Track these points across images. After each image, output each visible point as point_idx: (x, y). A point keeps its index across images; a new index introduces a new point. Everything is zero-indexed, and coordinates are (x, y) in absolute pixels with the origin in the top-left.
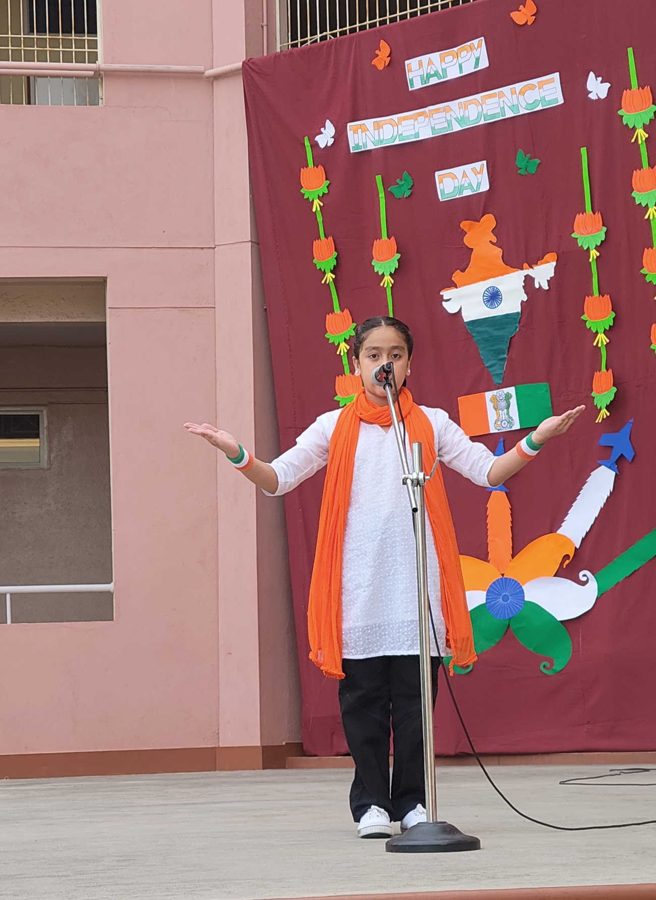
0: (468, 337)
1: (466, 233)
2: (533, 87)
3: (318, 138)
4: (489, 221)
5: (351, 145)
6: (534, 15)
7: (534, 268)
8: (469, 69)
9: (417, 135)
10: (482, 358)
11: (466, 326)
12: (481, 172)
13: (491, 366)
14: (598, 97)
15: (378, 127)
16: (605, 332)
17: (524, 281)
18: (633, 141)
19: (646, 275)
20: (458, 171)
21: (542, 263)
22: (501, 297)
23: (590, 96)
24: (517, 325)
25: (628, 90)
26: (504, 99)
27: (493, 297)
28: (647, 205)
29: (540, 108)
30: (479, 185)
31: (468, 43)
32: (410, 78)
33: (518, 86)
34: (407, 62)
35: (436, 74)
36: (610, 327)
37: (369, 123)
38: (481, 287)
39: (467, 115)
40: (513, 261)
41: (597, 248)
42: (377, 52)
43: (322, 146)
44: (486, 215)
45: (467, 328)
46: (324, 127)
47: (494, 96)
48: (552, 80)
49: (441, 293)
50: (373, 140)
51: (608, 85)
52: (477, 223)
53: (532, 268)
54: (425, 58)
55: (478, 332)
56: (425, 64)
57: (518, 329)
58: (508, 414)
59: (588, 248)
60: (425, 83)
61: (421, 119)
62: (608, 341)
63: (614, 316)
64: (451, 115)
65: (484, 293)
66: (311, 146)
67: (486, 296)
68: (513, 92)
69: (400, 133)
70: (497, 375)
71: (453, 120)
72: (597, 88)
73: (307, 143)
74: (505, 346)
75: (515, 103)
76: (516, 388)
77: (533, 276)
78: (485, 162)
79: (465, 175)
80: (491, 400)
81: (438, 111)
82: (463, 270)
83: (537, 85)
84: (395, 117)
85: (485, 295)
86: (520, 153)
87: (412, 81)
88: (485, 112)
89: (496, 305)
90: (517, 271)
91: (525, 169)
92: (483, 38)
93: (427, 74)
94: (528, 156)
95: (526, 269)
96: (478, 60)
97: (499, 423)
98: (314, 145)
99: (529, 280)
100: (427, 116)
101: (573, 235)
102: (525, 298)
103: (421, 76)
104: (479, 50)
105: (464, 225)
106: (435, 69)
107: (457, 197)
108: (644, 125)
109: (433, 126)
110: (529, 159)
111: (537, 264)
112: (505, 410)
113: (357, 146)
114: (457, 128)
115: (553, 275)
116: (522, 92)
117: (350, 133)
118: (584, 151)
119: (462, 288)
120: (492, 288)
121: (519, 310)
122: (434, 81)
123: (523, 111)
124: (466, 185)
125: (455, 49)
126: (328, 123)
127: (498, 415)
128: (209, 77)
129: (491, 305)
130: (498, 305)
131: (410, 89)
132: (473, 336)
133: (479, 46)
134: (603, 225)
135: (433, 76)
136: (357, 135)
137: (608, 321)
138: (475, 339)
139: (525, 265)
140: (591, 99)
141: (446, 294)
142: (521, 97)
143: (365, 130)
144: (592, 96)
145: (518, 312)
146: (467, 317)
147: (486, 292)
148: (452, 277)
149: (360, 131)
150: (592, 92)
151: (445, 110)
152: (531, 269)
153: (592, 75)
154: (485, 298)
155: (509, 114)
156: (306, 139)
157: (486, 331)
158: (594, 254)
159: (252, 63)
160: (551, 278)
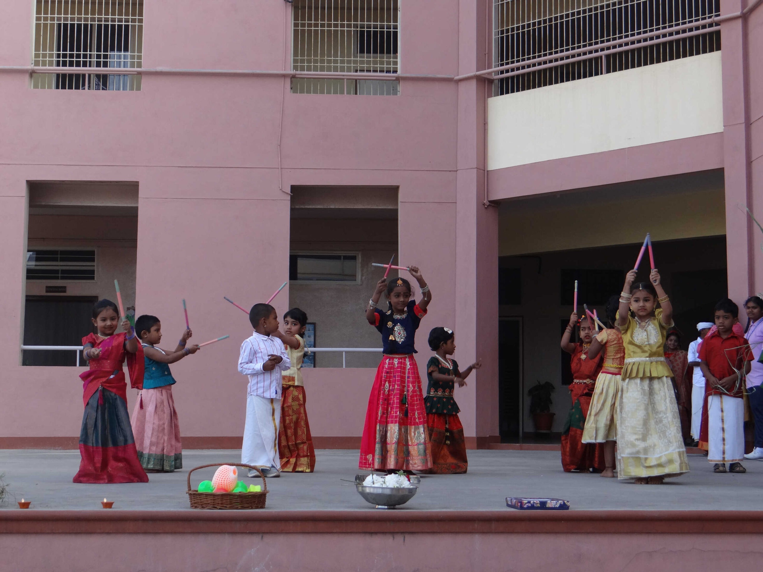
128: (456, 80)
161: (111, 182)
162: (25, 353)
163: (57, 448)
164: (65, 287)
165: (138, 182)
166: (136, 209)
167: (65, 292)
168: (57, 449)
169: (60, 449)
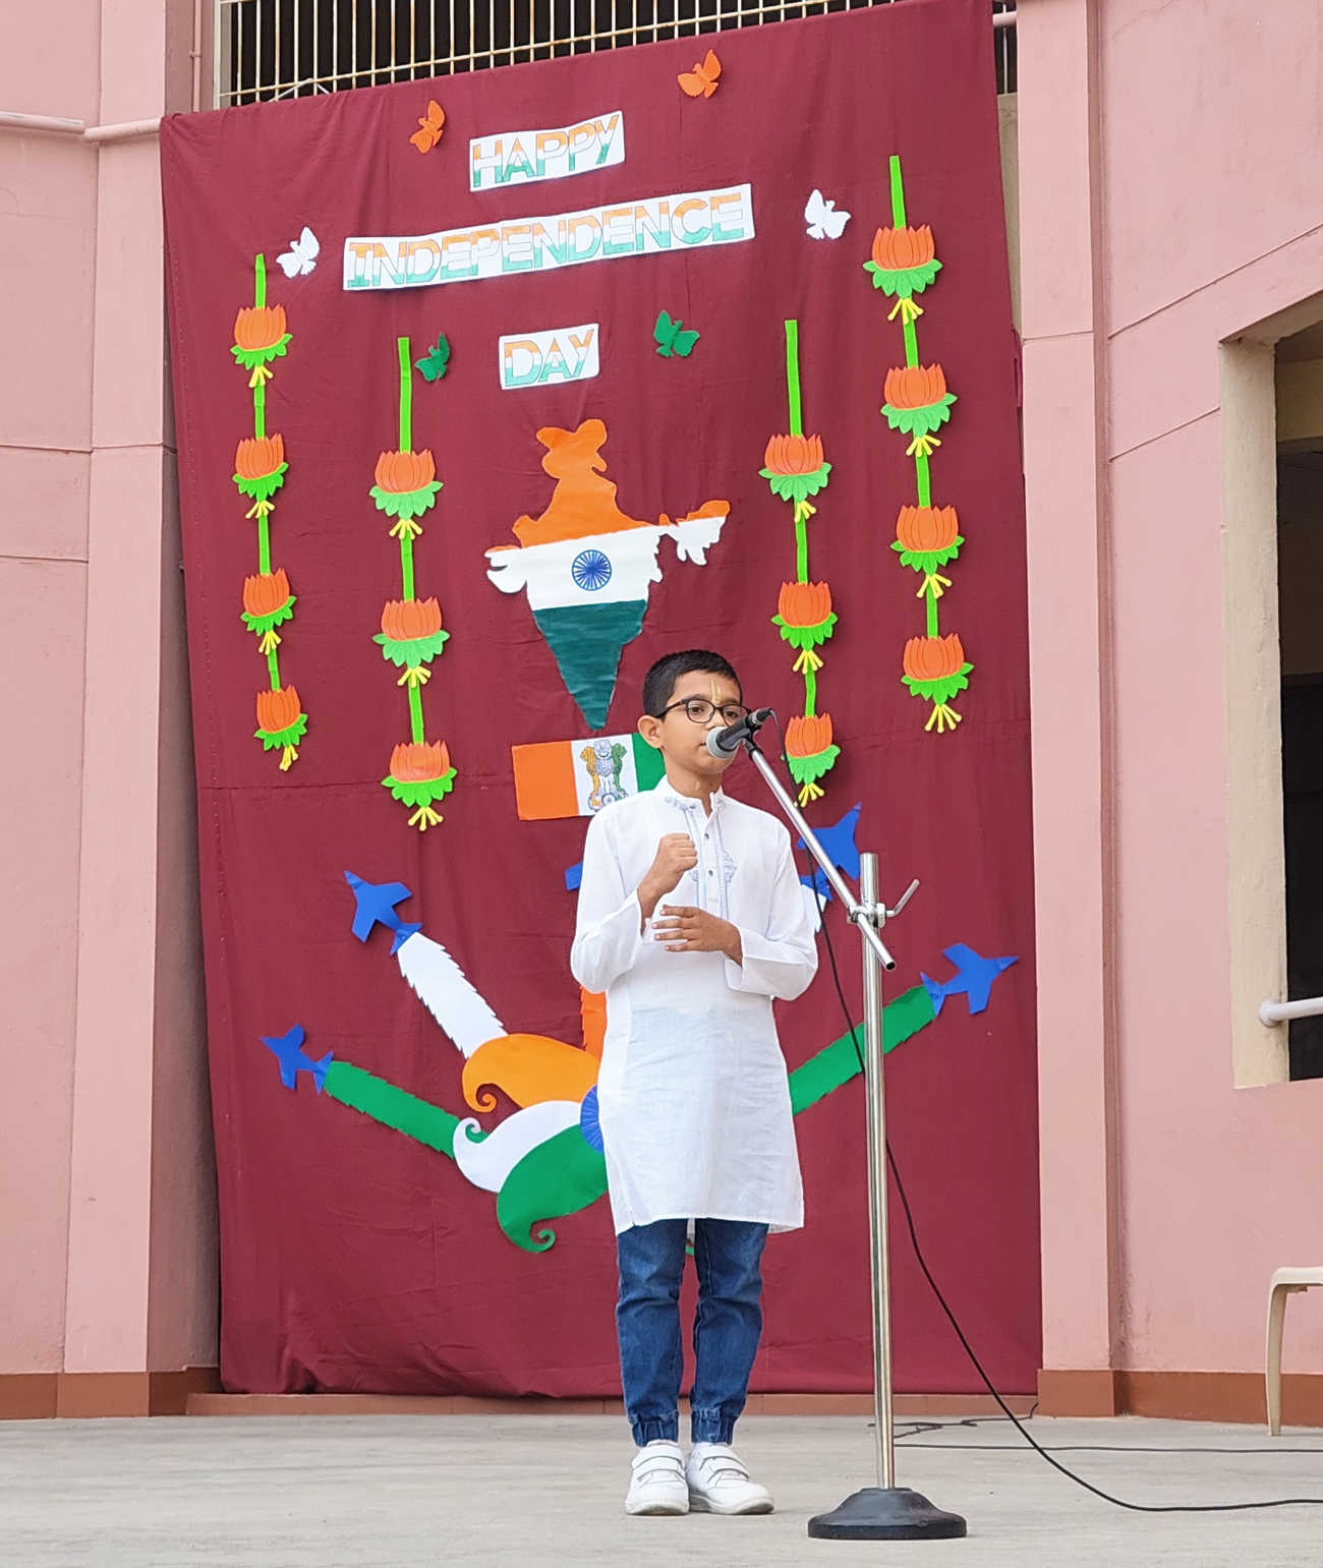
0: (535, 638)
1: (548, 450)
2: (700, 205)
3: (282, 259)
4: (594, 432)
5: (348, 276)
6: (715, 81)
7: (680, 524)
8: (587, 163)
9: (475, 269)
10: (563, 677)
11: (535, 617)
12: (587, 343)
13: (581, 694)
14: (826, 236)
15: (406, 252)
16: (816, 648)
17: (659, 546)
18: (891, 317)
19: (901, 553)
20: (543, 338)
21: (696, 517)
22: (608, 570)
23: (810, 231)
24: (639, 623)
25: (886, 229)
26: (646, 219)
27: (594, 569)
28: (911, 431)
29: (709, 242)
30: (579, 366)
31: (592, 121)
32: (477, 169)
33: (675, 200)
34: (473, 142)
35: (523, 168)
36: (826, 640)
37: (391, 243)
38: (569, 550)
39: (571, 243)
40: (637, 507)
41: (810, 499)
42: (422, 121)
43: (290, 271)
44: (589, 421)
45: (536, 622)
46: (298, 240)
47: (627, 212)
48: (737, 198)
49: (487, 555)
50: (393, 273)
51: (845, 216)
52: (571, 434)
53: (675, 523)
54: (508, 139)
55: (558, 631)
56: (507, 149)
57: (640, 631)
58: (616, 782)
59: (792, 499)
60: (503, 181)
61: (484, 242)
62: (821, 664)
63: (834, 622)
64: (542, 241)
65: (575, 561)
66: (267, 272)
67: (577, 567)
68: (664, 210)
69: (443, 264)
70: (595, 711)
71: (545, 250)
72: (824, 219)
73: (260, 265)
74: (612, 659)
75: (665, 228)
76: (633, 737)
77: (676, 539)
78: (595, 326)
79: (555, 346)
80: (582, 756)
81: (516, 230)
82: (535, 516)
83: (708, 202)
84: (438, 237)
85: (576, 564)
86: (664, 319)
87: (478, 175)
88: (606, 239)
89: (599, 585)
90: (646, 526)
91: (669, 347)
92: (620, 113)
93: (508, 166)
94: (678, 323)
95: (663, 524)
96: (605, 150)
97: (599, 798)
98: (274, 271)
99: (667, 545)
100: (496, 238)
101: (763, 473)
102: (658, 576)
103: (495, 167)
104: (610, 132)
105: (544, 435)
106: (524, 159)
107: (536, 384)
108: (914, 293)
109: (506, 255)
110: (680, 330)
111: (685, 517)
112: (612, 776)
113: (360, 280)
114: (549, 263)
115: (716, 540)
116: (680, 212)
117: (349, 256)
118: (791, 327)
119: (532, 549)
120: (591, 553)
121: (645, 597)
122: (519, 178)
123: (676, 245)
124: (555, 364)
125: (566, 130)
126: (307, 233)
127: (597, 783)
128: (90, 141)
129: (588, 583)
130: (602, 586)
131: (473, 189)
132: (545, 637)
133: (612, 125)
134: (825, 461)
135: (517, 170)
136: (363, 260)
137: (824, 628)
138: (550, 643)
139: (664, 517)
140: (811, 237)
141: (496, 556)
142: (677, 220)
143: (381, 255)
144: (815, 233)
145: (643, 601)
146: (538, 601)
147: (579, 560)
148: (513, 525)
149: (370, 254)
150: (814, 225)
151: (532, 230)
152: (672, 526)
153: (816, 196)
154: (576, 569)
155: (651, 247)
156: (260, 259)
157: (573, 631)
158: (803, 510)
159: (181, 122)
160: (712, 545)
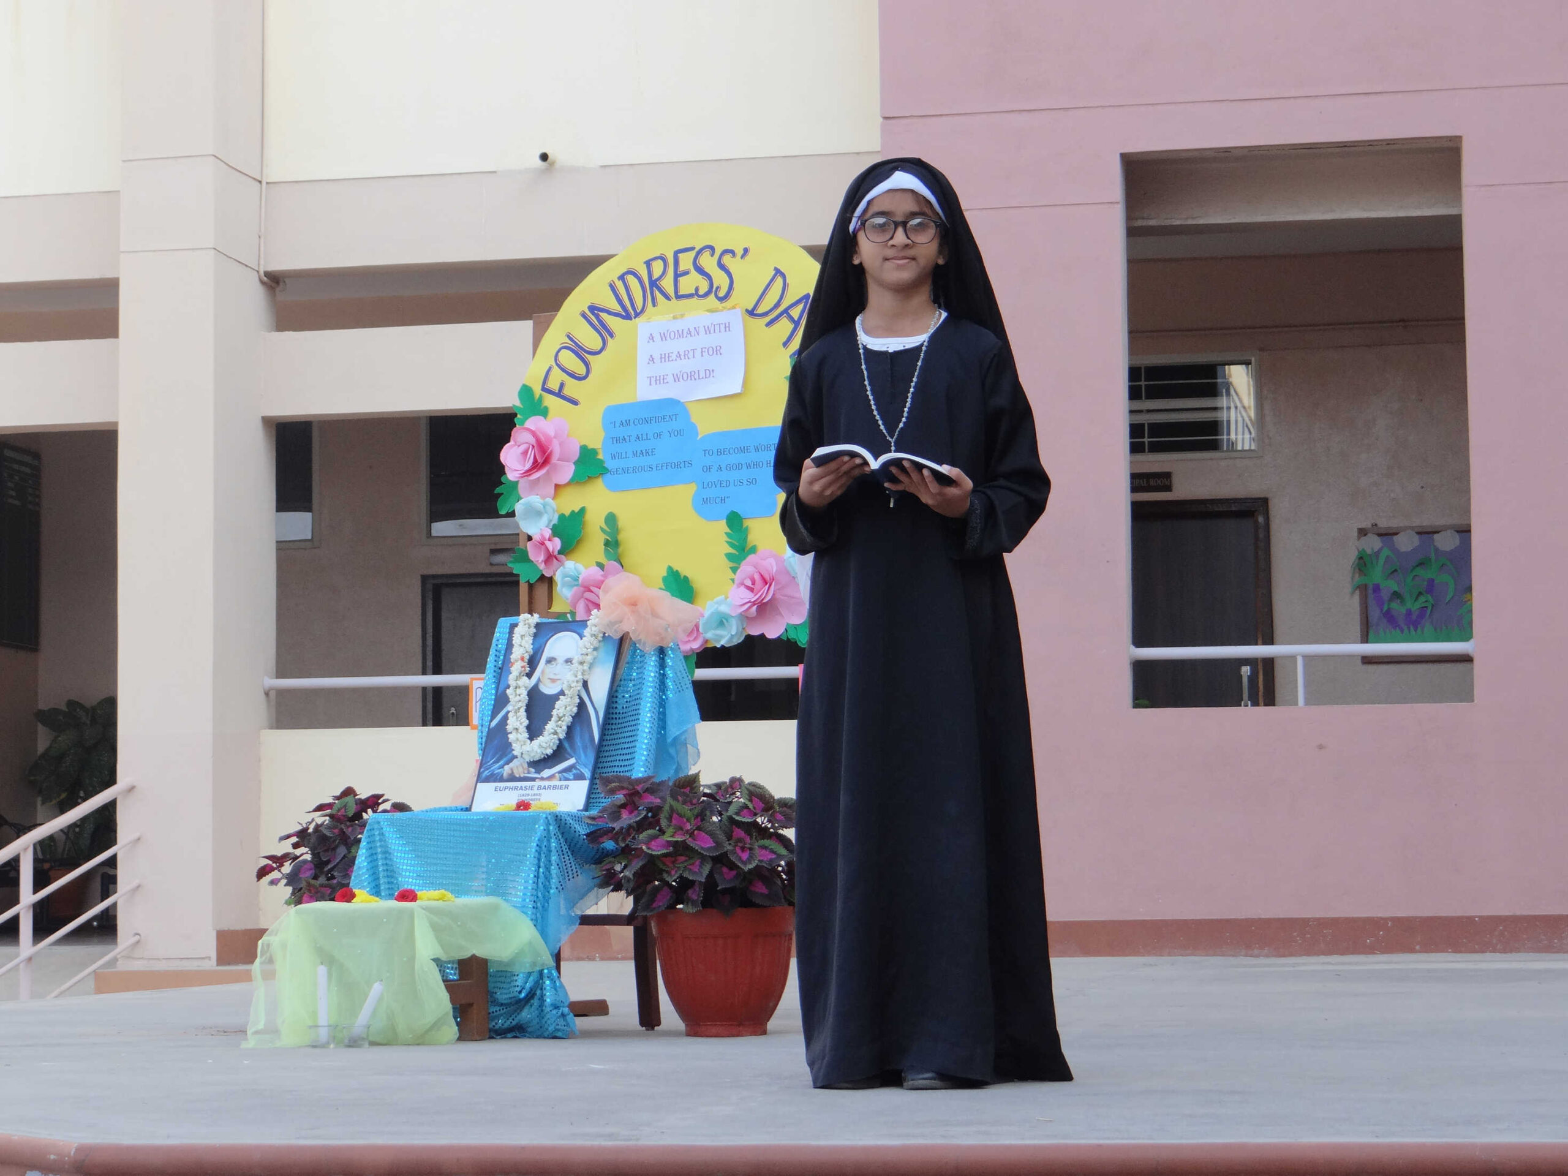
161: (1371, 143)
162: (1141, 668)
163: (1256, 952)
164: (1168, 475)
165: (1460, 138)
166: (1455, 223)
167: (1168, 488)
168: (1257, 956)
169: (1267, 956)
